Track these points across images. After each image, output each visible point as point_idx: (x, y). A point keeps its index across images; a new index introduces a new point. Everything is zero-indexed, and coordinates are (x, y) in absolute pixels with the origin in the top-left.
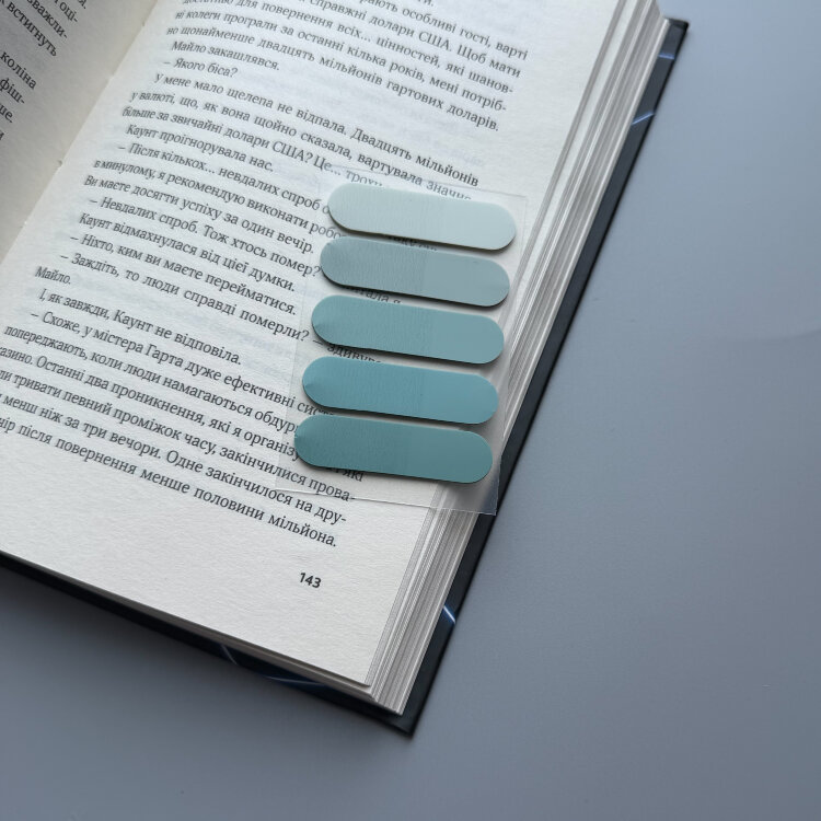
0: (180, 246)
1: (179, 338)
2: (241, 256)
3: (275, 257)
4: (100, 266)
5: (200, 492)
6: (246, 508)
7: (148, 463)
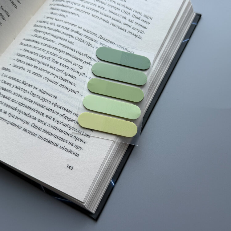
0: (44, 64)
1: (40, 90)
2: (62, 68)
3: (72, 70)
4: (20, 68)
5: (40, 137)
6: (53, 143)
7: (25, 126)
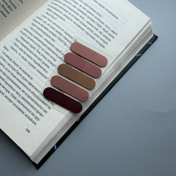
0: (31, 52)
1: (23, 71)
2: (42, 58)
3: (48, 60)
4: (15, 50)
5: (14, 104)
6: (21, 111)
7: (7, 94)
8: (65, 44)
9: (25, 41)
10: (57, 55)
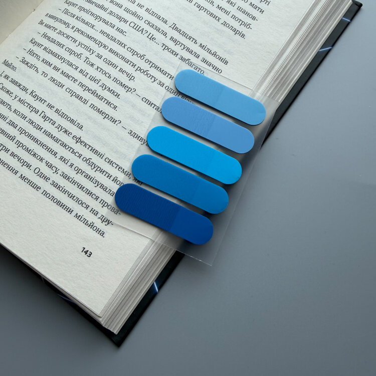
0: (71, 65)
1: (57, 111)
2: (98, 75)
3: (115, 80)
4: (31, 66)
5: (45, 192)
6: (65, 206)
7: (24, 171)
8: (150, 37)
9: (53, 41)
10: (134, 65)
